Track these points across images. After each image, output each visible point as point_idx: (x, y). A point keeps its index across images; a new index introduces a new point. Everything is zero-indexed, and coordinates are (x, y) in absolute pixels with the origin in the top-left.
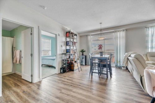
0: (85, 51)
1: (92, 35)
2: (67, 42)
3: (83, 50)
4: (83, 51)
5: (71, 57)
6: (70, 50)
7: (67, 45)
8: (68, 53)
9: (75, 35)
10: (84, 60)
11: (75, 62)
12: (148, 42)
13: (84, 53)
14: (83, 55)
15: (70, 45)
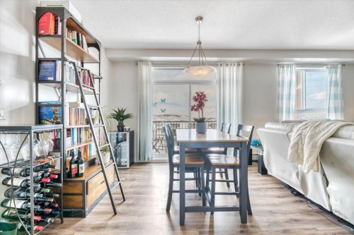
0: (128, 116)
1: (154, 63)
2: (45, 65)
3: (123, 111)
4: (120, 116)
5: (69, 144)
6: (62, 105)
7: (39, 79)
8: (49, 126)
9: (89, 45)
10: (125, 146)
11: (92, 163)
12: (282, 99)
13: (128, 124)
14: (121, 128)
15: (62, 83)
